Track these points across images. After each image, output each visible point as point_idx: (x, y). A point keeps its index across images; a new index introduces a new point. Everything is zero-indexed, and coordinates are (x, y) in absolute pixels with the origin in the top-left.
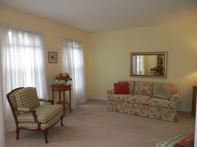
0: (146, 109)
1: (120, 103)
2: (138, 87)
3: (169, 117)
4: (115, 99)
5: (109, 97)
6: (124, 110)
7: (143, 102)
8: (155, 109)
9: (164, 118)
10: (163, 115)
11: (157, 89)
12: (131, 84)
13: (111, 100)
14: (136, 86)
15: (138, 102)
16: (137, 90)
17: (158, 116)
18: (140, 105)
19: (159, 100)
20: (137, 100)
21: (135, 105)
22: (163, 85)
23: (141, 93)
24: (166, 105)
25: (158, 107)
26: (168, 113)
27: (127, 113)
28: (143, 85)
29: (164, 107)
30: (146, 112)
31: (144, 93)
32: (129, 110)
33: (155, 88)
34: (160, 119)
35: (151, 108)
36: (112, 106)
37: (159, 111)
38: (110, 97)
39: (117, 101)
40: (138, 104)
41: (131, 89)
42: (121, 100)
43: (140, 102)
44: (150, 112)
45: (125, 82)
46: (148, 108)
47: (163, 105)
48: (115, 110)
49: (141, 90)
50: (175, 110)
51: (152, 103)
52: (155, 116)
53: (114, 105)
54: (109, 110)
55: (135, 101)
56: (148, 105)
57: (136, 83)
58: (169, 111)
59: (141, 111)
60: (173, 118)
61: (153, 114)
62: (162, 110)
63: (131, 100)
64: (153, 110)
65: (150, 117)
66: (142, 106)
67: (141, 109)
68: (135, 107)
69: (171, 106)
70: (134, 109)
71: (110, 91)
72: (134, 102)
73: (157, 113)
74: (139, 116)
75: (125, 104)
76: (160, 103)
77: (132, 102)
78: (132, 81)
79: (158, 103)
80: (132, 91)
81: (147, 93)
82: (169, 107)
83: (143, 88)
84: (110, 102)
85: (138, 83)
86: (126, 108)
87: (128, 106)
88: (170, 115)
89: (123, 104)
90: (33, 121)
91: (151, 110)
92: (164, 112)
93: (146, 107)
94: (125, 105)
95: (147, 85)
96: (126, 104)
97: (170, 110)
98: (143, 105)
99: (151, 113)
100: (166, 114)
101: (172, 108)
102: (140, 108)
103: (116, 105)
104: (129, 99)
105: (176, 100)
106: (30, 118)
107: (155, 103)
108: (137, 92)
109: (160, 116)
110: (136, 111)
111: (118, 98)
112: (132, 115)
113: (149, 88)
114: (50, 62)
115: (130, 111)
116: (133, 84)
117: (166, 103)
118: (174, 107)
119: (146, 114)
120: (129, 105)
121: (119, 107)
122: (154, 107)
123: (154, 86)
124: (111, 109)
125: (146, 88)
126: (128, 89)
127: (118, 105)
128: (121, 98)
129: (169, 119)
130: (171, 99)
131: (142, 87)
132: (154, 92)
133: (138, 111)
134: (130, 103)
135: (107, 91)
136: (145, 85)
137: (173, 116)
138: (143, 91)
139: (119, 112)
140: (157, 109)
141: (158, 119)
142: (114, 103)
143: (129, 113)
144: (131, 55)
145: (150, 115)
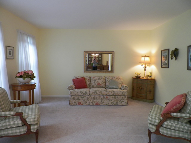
0: (105, 98)
1: (83, 96)
2: (94, 81)
3: (123, 102)
4: (78, 94)
5: (71, 93)
6: (87, 102)
7: (103, 93)
8: (112, 97)
9: (119, 103)
10: (118, 101)
11: (109, 82)
12: (88, 79)
13: (73, 95)
14: (91, 81)
15: (98, 93)
16: (94, 84)
17: (115, 103)
18: (100, 96)
19: (115, 90)
20: (98, 92)
21: (96, 96)
22: (113, 78)
23: (97, 86)
24: (120, 93)
25: (115, 95)
26: (122, 99)
27: (89, 105)
28: (98, 79)
29: (119, 95)
30: (105, 101)
31: (99, 86)
32: (91, 101)
33: (107, 81)
34: (116, 105)
35: (109, 97)
36: (74, 100)
37: (115, 98)
38: (73, 92)
39: (79, 95)
40: (99, 95)
41: (88, 83)
42: (84, 94)
43: (100, 94)
44: (108, 101)
45: (82, 77)
46: (107, 98)
47: (118, 94)
48: (77, 103)
49: (97, 84)
50: (127, 96)
51: (110, 92)
52: (113, 104)
53: (76, 99)
54: (72, 105)
55: (97, 93)
56: (107, 95)
57: (91, 78)
58: (123, 98)
59: (102, 101)
60: (126, 103)
61: (111, 102)
62: (118, 98)
63: (93, 93)
64: (111, 99)
65: (109, 105)
66: (102, 97)
67: (102, 99)
68: (96, 98)
69: (124, 93)
70: (95, 100)
71: (71, 87)
72: (95, 94)
73: (114, 100)
74: (100, 105)
75: (87, 96)
76: (116, 93)
77: (93, 94)
78: (87, 77)
79: (115, 92)
80: (88, 85)
81: (102, 86)
82: (123, 94)
83: (98, 82)
84: (73, 97)
85: (93, 78)
86: (88, 100)
87: (90, 99)
88: (124, 100)
89: (85, 97)
90: (20, 125)
91: (109, 99)
92: (119, 99)
93: (106, 96)
94: (87, 98)
95: (101, 79)
96: (89, 97)
97: (123, 96)
98: (103, 95)
99: (110, 101)
100: (121, 100)
101: (124, 95)
102: (100, 99)
103: (78, 99)
104: (91, 92)
105: (126, 88)
106: (16, 122)
107: (113, 93)
108: (93, 85)
109: (116, 103)
110: (97, 102)
111: (81, 92)
112: (94, 105)
113: (103, 81)
114: (8, 58)
115: (92, 103)
116: (89, 78)
117: (120, 91)
118: (126, 94)
119: (105, 103)
120: (91, 97)
121: (81, 101)
122: (112, 96)
123: (107, 79)
124: (74, 104)
125: (100, 82)
126: (86, 83)
127: (80, 98)
128: (84, 92)
129: (123, 103)
130: (123, 88)
131: (97, 80)
132: (107, 84)
133: (99, 101)
134: (92, 96)
135: (68, 87)
136: (99, 79)
137: (125, 101)
138: (99, 84)
139: (82, 105)
140: (114, 97)
141: (115, 105)
142: (76, 97)
143: (91, 104)
144: (85, 53)
145: (109, 103)
